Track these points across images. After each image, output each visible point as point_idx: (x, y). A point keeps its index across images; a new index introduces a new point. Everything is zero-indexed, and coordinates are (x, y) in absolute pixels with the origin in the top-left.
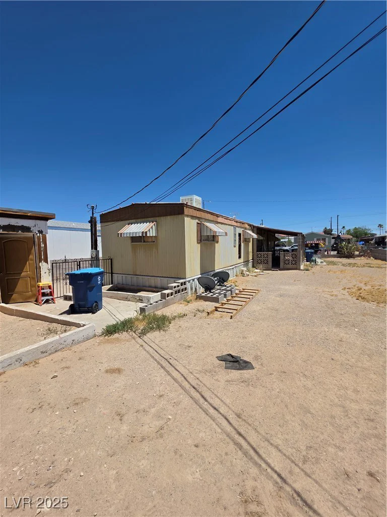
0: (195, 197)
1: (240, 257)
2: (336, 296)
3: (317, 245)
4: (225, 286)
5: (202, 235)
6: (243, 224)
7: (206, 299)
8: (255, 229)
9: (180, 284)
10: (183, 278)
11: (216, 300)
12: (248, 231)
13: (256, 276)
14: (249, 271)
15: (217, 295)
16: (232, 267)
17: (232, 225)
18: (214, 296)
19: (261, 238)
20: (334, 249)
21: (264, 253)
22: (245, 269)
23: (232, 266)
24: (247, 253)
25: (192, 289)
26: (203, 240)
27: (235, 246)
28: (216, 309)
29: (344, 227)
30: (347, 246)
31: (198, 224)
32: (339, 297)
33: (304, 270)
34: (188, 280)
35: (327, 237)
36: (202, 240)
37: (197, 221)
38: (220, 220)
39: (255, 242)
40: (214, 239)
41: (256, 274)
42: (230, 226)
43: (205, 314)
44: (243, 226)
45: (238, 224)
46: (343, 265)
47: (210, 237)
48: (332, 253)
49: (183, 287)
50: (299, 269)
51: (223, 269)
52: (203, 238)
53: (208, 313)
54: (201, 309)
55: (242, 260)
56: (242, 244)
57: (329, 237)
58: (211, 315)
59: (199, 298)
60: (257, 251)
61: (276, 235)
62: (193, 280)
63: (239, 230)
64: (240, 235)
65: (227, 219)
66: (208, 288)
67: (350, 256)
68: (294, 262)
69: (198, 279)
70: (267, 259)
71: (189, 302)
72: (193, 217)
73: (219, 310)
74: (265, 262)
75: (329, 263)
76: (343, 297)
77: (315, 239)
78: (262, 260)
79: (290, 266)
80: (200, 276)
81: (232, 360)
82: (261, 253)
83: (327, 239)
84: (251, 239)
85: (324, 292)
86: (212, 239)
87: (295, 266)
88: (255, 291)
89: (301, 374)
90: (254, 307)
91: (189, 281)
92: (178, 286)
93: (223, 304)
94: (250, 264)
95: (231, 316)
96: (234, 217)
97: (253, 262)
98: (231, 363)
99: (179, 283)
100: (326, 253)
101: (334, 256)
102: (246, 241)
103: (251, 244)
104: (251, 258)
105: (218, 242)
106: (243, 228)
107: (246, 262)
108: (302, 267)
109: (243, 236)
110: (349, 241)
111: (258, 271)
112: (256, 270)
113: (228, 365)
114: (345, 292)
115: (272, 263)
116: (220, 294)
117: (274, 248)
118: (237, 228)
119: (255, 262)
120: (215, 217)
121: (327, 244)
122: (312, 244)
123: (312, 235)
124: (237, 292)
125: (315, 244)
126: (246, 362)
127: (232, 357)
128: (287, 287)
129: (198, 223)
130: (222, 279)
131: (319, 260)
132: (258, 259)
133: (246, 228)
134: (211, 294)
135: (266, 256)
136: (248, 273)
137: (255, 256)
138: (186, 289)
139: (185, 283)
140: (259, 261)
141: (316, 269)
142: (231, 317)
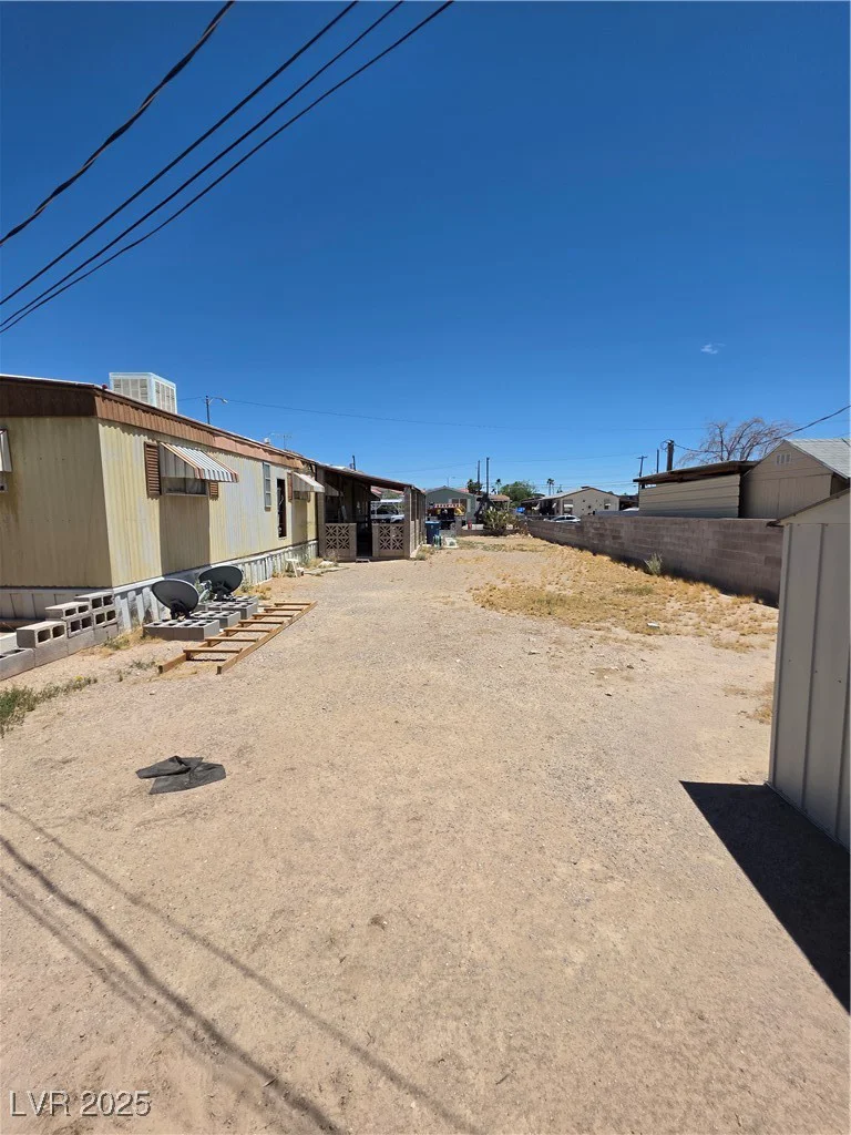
0: (154, 379)
1: (283, 534)
2: (453, 603)
3: (451, 511)
4: (234, 600)
5: (163, 475)
6: (288, 458)
7: (170, 634)
8: (321, 473)
9: (89, 604)
10: (103, 588)
11: (197, 634)
12: (302, 476)
13: (318, 575)
14: (305, 563)
15: (201, 622)
16: (263, 556)
17: (258, 460)
18: (194, 625)
19: (335, 493)
20: (479, 519)
21: (341, 525)
22: (295, 560)
23: (262, 553)
24: (302, 525)
25: (133, 613)
26: (170, 490)
27: (268, 509)
28: (189, 656)
29: (499, 481)
30: (495, 514)
31: (149, 446)
32: (457, 606)
33: (415, 559)
34: (117, 590)
35: (469, 497)
36: (164, 490)
37: (144, 438)
38: (219, 442)
39: (322, 502)
40: (204, 488)
41: (319, 571)
42: (251, 462)
43: (153, 671)
44: (288, 462)
45: (276, 459)
46: (485, 548)
47: (190, 484)
48: (474, 527)
49: (104, 609)
50: (408, 558)
51: (234, 562)
52: (166, 484)
53: (160, 668)
54: (145, 660)
55: (288, 540)
56: (289, 506)
57: (472, 498)
58: (168, 674)
59: (152, 633)
60: (327, 521)
61: (374, 490)
62: (139, 591)
63: (277, 473)
64: (281, 483)
65: (242, 442)
66: (181, 607)
67: (499, 532)
68: (398, 544)
69: (153, 587)
70: (346, 537)
71: (117, 648)
72: (128, 428)
73: (196, 657)
74: (344, 544)
75: (463, 546)
76: (464, 604)
77: (450, 501)
78: (338, 541)
79: (391, 552)
80: (163, 579)
81: (178, 767)
82: (333, 525)
83: (469, 501)
84: (313, 495)
85: (435, 597)
86: (198, 486)
87: (399, 552)
88: (301, 607)
89: (326, 765)
90: (288, 641)
91: (124, 595)
92: (82, 609)
93: (210, 643)
94: (311, 550)
95: (219, 668)
96: (266, 440)
97: (318, 544)
98: (171, 778)
99: (87, 599)
100: (466, 527)
101: (477, 533)
102: (300, 497)
103: (311, 507)
104: (311, 535)
105: (216, 497)
106: (290, 468)
107: (300, 545)
108: (413, 554)
109: (291, 485)
110: (499, 505)
111: (327, 563)
112: (324, 563)
113: (161, 784)
114: (469, 597)
115: (358, 546)
116: (210, 619)
117: (369, 516)
118: (272, 467)
119: (323, 544)
120: (206, 436)
121: (469, 510)
122: (443, 510)
123: (445, 493)
124: (261, 611)
125: (448, 510)
126: (211, 767)
127: (180, 761)
128: (373, 594)
129: (147, 446)
130: (226, 585)
131: (448, 540)
132: (328, 537)
133: (297, 470)
134: (187, 621)
135: (343, 531)
136: (301, 569)
137: (322, 531)
138: (111, 615)
139: (108, 600)
140: (331, 543)
141: (439, 557)
142: (219, 670)
